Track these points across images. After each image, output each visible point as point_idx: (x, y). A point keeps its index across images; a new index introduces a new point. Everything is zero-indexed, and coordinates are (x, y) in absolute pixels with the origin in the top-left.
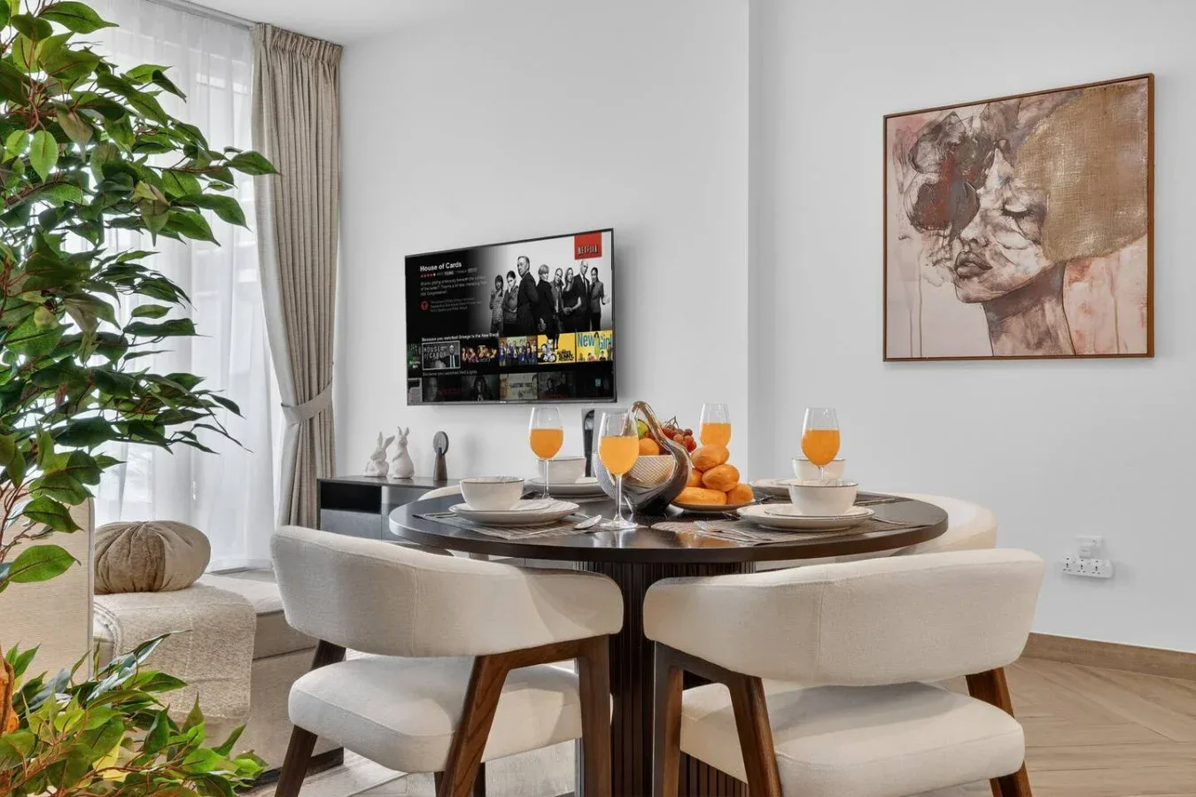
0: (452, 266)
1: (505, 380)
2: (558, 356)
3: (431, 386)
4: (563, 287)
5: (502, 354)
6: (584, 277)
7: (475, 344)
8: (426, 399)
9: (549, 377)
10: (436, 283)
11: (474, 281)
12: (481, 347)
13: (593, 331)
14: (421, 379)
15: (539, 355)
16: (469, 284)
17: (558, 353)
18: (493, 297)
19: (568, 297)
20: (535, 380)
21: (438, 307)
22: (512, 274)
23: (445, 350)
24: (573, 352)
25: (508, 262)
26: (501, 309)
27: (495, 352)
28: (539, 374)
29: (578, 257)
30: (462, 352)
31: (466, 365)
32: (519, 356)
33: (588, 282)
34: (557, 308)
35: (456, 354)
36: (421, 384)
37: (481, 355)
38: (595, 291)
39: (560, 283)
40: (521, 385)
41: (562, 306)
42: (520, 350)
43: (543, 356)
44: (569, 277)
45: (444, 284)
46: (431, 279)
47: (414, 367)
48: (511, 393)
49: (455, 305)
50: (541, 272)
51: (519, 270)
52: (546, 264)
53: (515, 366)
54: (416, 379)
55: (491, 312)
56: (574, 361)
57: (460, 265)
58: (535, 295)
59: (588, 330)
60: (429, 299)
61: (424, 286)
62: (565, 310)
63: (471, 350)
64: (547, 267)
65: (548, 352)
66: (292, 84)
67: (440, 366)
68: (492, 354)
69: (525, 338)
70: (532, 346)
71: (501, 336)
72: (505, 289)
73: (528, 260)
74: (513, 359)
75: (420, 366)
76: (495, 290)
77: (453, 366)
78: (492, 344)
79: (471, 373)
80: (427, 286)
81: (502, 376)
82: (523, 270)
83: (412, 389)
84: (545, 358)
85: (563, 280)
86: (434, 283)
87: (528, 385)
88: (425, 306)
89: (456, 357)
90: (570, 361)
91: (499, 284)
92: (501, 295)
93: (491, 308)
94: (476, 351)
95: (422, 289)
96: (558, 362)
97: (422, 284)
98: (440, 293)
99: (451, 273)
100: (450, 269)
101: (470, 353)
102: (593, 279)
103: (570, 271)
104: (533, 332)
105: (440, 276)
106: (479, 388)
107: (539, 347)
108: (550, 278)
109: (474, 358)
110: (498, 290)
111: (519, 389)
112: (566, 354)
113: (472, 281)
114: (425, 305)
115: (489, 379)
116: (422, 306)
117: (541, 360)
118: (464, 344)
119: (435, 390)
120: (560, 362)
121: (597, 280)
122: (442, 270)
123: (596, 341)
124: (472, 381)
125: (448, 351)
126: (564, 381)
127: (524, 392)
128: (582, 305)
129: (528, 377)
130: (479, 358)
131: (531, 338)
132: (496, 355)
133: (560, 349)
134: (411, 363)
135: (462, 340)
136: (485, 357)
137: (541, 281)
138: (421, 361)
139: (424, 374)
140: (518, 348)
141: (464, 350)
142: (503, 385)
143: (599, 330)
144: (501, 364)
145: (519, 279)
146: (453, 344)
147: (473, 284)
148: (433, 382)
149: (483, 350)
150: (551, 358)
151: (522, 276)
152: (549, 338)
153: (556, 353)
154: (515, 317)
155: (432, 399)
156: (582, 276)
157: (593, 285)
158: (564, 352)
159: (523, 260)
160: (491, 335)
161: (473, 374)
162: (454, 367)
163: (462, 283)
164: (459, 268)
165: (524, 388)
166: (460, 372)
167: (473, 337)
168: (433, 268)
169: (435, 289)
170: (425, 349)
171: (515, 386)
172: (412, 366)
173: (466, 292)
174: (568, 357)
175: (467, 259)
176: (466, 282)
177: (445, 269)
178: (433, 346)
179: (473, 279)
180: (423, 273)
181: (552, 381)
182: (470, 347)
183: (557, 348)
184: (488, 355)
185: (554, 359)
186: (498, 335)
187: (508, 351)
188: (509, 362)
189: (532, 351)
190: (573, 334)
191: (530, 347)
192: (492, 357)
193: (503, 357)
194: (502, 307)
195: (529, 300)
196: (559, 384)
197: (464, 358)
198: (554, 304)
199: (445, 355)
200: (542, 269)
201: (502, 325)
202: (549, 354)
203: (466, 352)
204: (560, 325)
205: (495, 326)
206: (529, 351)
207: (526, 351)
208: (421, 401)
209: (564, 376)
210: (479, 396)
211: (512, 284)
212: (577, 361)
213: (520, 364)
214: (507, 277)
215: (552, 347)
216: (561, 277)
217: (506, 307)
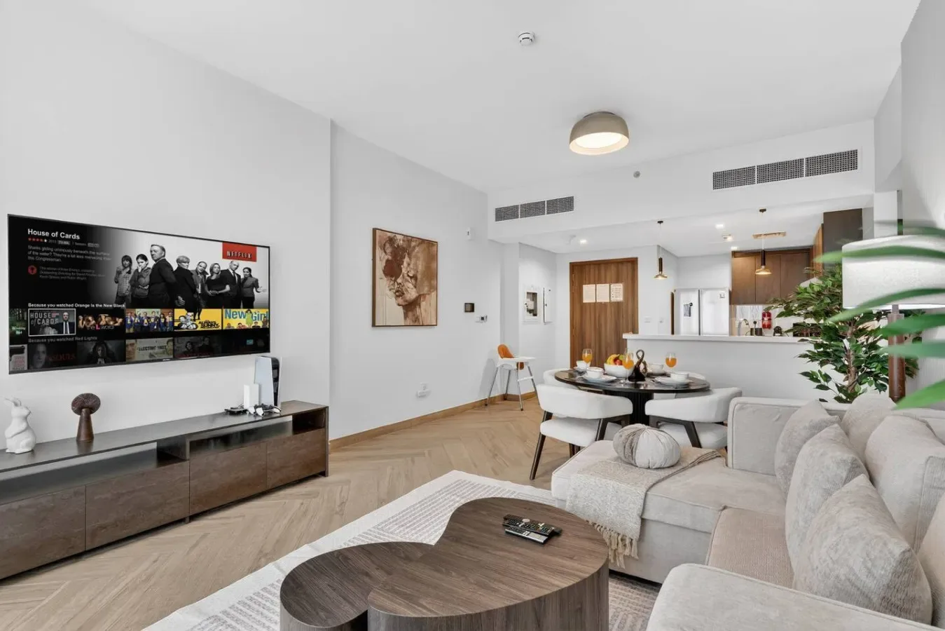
0: (68, 236)
1: (132, 345)
2: (200, 326)
3: (39, 352)
4: (207, 276)
5: (129, 322)
6: (234, 272)
7: (96, 313)
8: (32, 367)
9: (186, 341)
10: (48, 249)
11: (95, 255)
12: (103, 316)
13: (244, 308)
14: (26, 346)
15: (176, 324)
16: (89, 257)
17: (200, 323)
18: (119, 273)
19: (213, 284)
20: (171, 343)
21: (47, 274)
22: (144, 258)
23: (57, 317)
24: (219, 322)
25: (141, 247)
26: (128, 285)
27: (120, 320)
28: (176, 339)
29: (225, 256)
30: (78, 320)
31: (83, 332)
32: (150, 325)
33: (239, 276)
34: (199, 291)
35: (71, 321)
36: (26, 351)
37: (103, 323)
38: (249, 283)
39: (204, 273)
40: (152, 348)
41: (206, 288)
42: (152, 320)
43: (181, 325)
44: (215, 269)
45: (58, 252)
46: (41, 245)
47: (18, 333)
48: (138, 355)
49: (70, 274)
50: (178, 261)
51: (152, 255)
52: (188, 257)
53: (144, 332)
54: (21, 346)
55: (114, 286)
56: (220, 328)
57: (78, 237)
58: (172, 278)
59: (239, 308)
60: (37, 264)
61: (32, 250)
62: (210, 292)
63: (90, 318)
64: (187, 258)
65: (187, 321)
67: (51, 332)
68: (117, 322)
69: (159, 310)
70: (167, 317)
71: (128, 307)
72: (133, 267)
73: (163, 249)
74: (143, 326)
75: (25, 332)
76: (122, 268)
77: (67, 331)
78: (115, 313)
79: (89, 339)
80: (35, 251)
81: (128, 342)
82: (157, 255)
83: (14, 356)
84: (183, 326)
85: (208, 270)
86: (43, 249)
87: (161, 347)
88: (32, 271)
89: (71, 325)
90: (214, 329)
91: (127, 263)
92: (129, 272)
93: (117, 282)
94: (97, 318)
95: (30, 253)
96: (199, 329)
97: (30, 247)
98: (52, 260)
99: (67, 243)
100: (65, 239)
101: (89, 321)
102: (245, 275)
103: (216, 266)
105: (53, 244)
106: (99, 352)
107: (176, 317)
108: (192, 267)
109: (94, 325)
110: (125, 268)
111: (150, 351)
113: (93, 255)
114: (32, 269)
115: (112, 345)
116: (30, 271)
117: (179, 327)
118: (80, 312)
119: (43, 357)
120: (203, 329)
121: (251, 276)
122: (54, 238)
123: (249, 315)
124: (90, 347)
125: (61, 318)
126: (207, 343)
128: (231, 290)
129: (163, 341)
130: (100, 326)
131: (165, 311)
132: (121, 323)
134: (14, 328)
135: (78, 308)
136: (107, 324)
137: (179, 268)
139: (30, 341)
140: (149, 318)
141: (81, 317)
142: (130, 348)
143: (253, 308)
144: (127, 331)
145: (151, 263)
146: (66, 311)
147: (94, 258)
148: (41, 348)
149: (104, 319)
150: (190, 326)
151: (155, 261)
152: (189, 311)
153: (197, 322)
154: (147, 292)
155: (40, 365)
156: (231, 272)
157: (245, 279)
158: (208, 322)
159: (157, 248)
160: (115, 306)
161: (92, 340)
162: (69, 334)
163: (79, 254)
164: (76, 240)
165: (157, 350)
166: (77, 338)
167: (93, 306)
168: (43, 234)
169: (45, 255)
170: (32, 316)
171: (145, 349)
172: (15, 332)
173: (85, 264)
174: (211, 325)
175: (86, 231)
176: (84, 255)
177: (59, 238)
178: (43, 312)
179: (94, 253)
180: (32, 236)
181: (192, 343)
182: (90, 315)
183: (199, 319)
184: (112, 323)
185: (195, 326)
186: (124, 306)
187: (137, 320)
188: (139, 330)
189: (168, 321)
190: (220, 310)
191: (164, 317)
192: (117, 324)
193: (131, 325)
194: (130, 282)
195: (164, 279)
196: (200, 345)
197: (81, 325)
198: (195, 286)
199: (57, 321)
200: (181, 259)
201: (130, 298)
202: (189, 323)
203: (84, 319)
204: (202, 303)
205: (121, 299)
206: (163, 320)
207: (160, 320)
208: (26, 368)
209: (206, 339)
210: (99, 360)
211: (143, 264)
212: (224, 328)
213: (151, 330)
214: (137, 258)
215: (192, 318)
216: (205, 268)
217: (135, 282)
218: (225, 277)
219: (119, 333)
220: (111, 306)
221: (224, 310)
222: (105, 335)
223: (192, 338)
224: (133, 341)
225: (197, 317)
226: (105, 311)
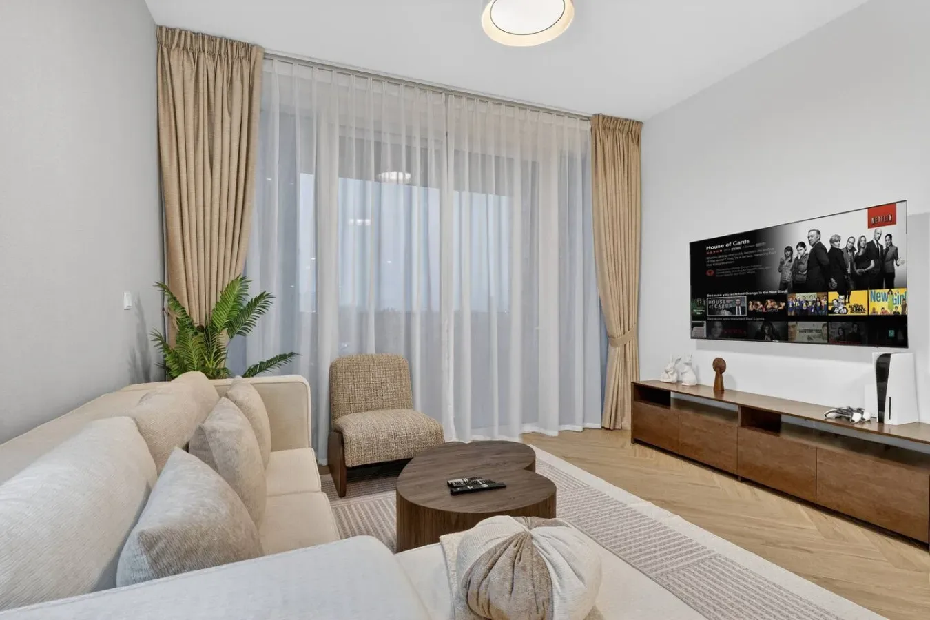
0: (739, 243)
1: (794, 326)
2: (849, 310)
3: (716, 327)
4: (855, 252)
5: (791, 306)
6: (877, 243)
7: (763, 299)
8: (710, 335)
9: (838, 326)
10: (723, 256)
11: (763, 252)
12: (769, 301)
13: (886, 288)
14: (705, 322)
15: (830, 308)
16: (757, 255)
17: (850, 307)
18: (782, 263)
19: (860, 261)
20: (826, 328)
21: (721, 273)
22: (803, 245)
23: (731, 302)
24: (865, 306)
26: (790, 272)
27: (783, 304)
28: (830, 323)
29: (871, 226)
30: (748, 305)
31: (752, 314)
32: (809, 309)
33: (882, 247)
34: (849, 270)
35: (742, 305)
36: (705, 324)
37: (769, 307)
38: (889, 255)
39: (853, 249)
40: (810, 331)
41: (855, 268)
42: (810, 304)
43: (834, 309)
44: (862, 243)
45: (730, 257)
46: (717, 254)
47: (698, 313)
48: (798, 336)
49: (741, 271)
50: (832, 241)
51: (810, 241)
53: (803, 315)
54: (701, 322)
56: (866, 314)
57: (748, 242)
58: (826, 260)
59: (881, 288)
60: (714, 268)
61: (710, 260)
62: (858, 271)
63: (758, 303)
64: (839, 236)
65: (839, 305)
66: (613, 149)
67: (726, 313)
68: (781, 306)
69: (816, 294)
70: (823, 301)
71: (789, 292)
72: (795, 256)
73: (819, 233)
74: (802, 310)
75: (705, 313)
76: (785, 258)
77: (739, 313)
78: (779, 298)
79: (758, 319)
80: (713, 259)
81: (790, 323)
82: (814, 240)
83: (695, 328)
84: (837, 310)
85: (856, 246)
86: (720, 257)
87: (817, 331)
88: (710, 273)
89: (743, 308)
90: (862, 314)
91: (789, 253)
92: (791, 261)
93: (780, 271)
94: (764, 303)
95: (708, 262)
96: (849, 314)
97: (708, 258)
98: (727, 263)
99: (738, 248)
100: (737, 246)
101: (757, 305)
102: (887, 244)
103: (863, 238)
104: (826, 289)
105: (728, 251)
106: (766, 331)
107: (830, 301)
108: (842, 245)
109: (762, 308)
110: (787, 257)
111: (810, 334)
112: (858, 308)
113: (759, 253)
114: (710, 272)
115: (776, 325)
116: (708, 273)
117: (832, 311)
118: (750, 298)
119: (720, 330)
120: (852, 314)
121: (891, 244)
122: (729, 247)
123: (890, 297)
124: (759, 325)
125: (735, 304)
126: (855, 330)
127: (814, 337)
128: (875, 267)
129: (819, 325)
130: (766, 309)
131: (821, 294)
132: (784, 307)
133: (852, 303)
134: (695, 311)
136: (772, 308)
137: (833, 248)
138: (706, 310)
139: (708, 319)
140: (807, 302)
141: (751, 302)
142: (791, 330)
143: (893, 287)
144: (789, 314)
145: (809, 248)
146: (738, 298)
147: (760, 255)
148: (718, 324)
149: (770, 304)
150: (842, 310)
151: (812, 246)
152: (840, 294)
153: (847, 306)
154: (805, 277)
155: (716, 336)
156: (875, 242)
157: (887, 249)
158: (856, 306)
159: (813, 233)
160: (779, 292)
161: (760, 321)
162: (740, 314)
163: (748, 254)
164: (747, 244)
165: (814, 333)
166: (747, 319)
167: (761, 293)
168: (719, 246)
169: (720, 260)
170: (710, 302)
171: (804, 331)
172: (696, 313)
173: (754, 261)
174: (859, 310)
175: (755, 237)
176: (753, 254)
177: (732, 246)
178: (719, 300)
179: (761, 251)
180: (709, 251)
181: (843, 330)
182: (757, 300)
183: (849, 302)
184: (776, 307)
185: (845, 311)
186: (786, 291)
187: (797, 304)
188: (798, 313)
189: (823, 305)
190: (866, 292)
191: (820, 301)
192: (780, 308)
193: (792, 308)
194: (791, 270)
195: (820, 264)
196: (850, 332)
197: (751, 309)
198: (846, 266)
199: (731, 306)
200: (834, 238)
201: (791, 284)
202: (840, 308)
203: (753, 304)
204: (852, 284)
205: (784, 285)
206: (819, 304)
207: (816, 304)
208: (705, 336)
209: (855, 326)
210: (766, 337)
211: (802, 252)
212: (870, 314)
213: (809, 314)
214: (797, 247)
215: (843, 301)
216: (853, 244)
217: (795, 270)
218: (871, 250)
219: (783, 316)
220: (776, 292)
221: (870, 291)
223: (844, 323)
224: (794, 323)
225: (847, 301)
226: (770, 297)
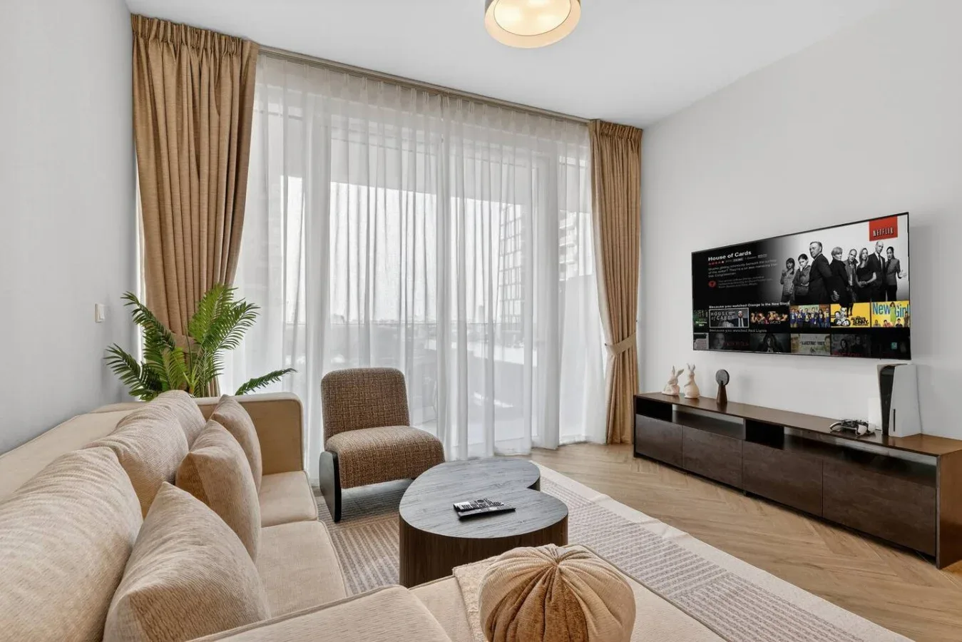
0: (741, 254)
1: (796, 338)
2: (852, 322)
3: (718, 339)
4: (857, 265)
5: (793, 318)
6: (879, 256)
7: (766, 311)
8: (713, 347)
9: (843, 338)
10: (725, 267)
11: (764, 264)
12: (771, 313)
13: (889, 301)
15: (832, 320)
16: (759, 266)
17: (852, 319)
18: (784, 275)
19: (861, 273)
20: (828, 340)
21: (726, 284)
22: (804, 257)
23: (733, 314)
24: (868, 318)
25: (801, 248)
26: (792, 284)
27: (785, 316)
28: (832, 335)
29: (872, 238)
30: (750, 316)
31: (755, 326)
32: (811, 321)
33: (883, 259)
34: (851, 283)
35: (745, 317)
36: (707, 336)
37: (771, 318)
38: (891, 267)
39: (855, 262)
40: (813, 343)
41: (857, 280)
42: (813, 316)
43: (836, 321)
44: (864, 256)
45: (732, 268)
46: (719, 265)
47: (701, 325)
48: (802, 348)
49: (743, 282)
50: (833, 254)
51: (811, 253)
52: (840, 246)
53: (806, 327)
54: (703, 333)
55: (781, 285)
58: (828, 273)
59: (883, 300)
60: (714, 279)
61: (712, 271)
62: (860, 283)
63: (761, 315)
64: (840, 249)
65: (841, 317)
67: (729, 325)
68: (783, 318)
69: (818, 306)
70: (825, 313)
71: (792, 304)
72: (796, 268)
73: (820, 245)
74: (805, 322)
75: (707, 325)
76: (786, 270)
77: (741, 325)
78: (782, 310)
79: (760, 331)
80: (715, 270)
81: (793, 336)
82: (815, 252)
83: (697, 340)
84: (839, 323)
85: (857, 258)
86: (721, 268)
87: (820, 343)
88: (712, 284)
89: (745, 320)
90: (864, 326)
91: (791, 265)
92: (793, 273)
93: (782, 283)
94: (766, 314)
95: (710, 273)
96: (853, 326)
97: (710, 269)
98: (728, 274)
99: (740, 259)
100: (739, 257)
101: (760, 317)
102: (889, 257)
103: (865, 251)
104: (828, 301)
105: (729, 263)
106: (769, 343)
107: (832, 313)
108: (844, 258)
109: (764, 320)
110: (789, 269)
111: (813, 346)
112: (861, 320)
113: (761, 264)
114: (712, 283)
115: (779, 337)
116: (710, 285)
117: (835, 324)
118: (752, 310)
119: (722, 342)
120: (855, 326)
121: (893, 257)
122: (731, 258)
123: (892, 310)
124: (761, 338)
125: (737, 315)
126: (858, 342)
127: (817, 349)
128: (877, 279)
129: (821, 337)
130: (769, 321)
132: (786, 319)
133: (854, 316)
134: (697, 322)
136: (775, 320)
137: (834, 261)
138: (708, 321)
139: (710, 330)
140: (810, 314)
141: (753, 314)
142: (794, 341)
143: (895, 300)
144: (792, 326)
145: (811, 261)
146: (740, 310)
147: (763, 266)
148: (720, 336)
149: (772, 315)
150: (844, 322)
151: (814, 258)
153: (850, 318)
154: (807, 289)
155: (719, 347)
156: (877, 255)
157: (889, 261)
158: (858, 318)
159: (815, 245)
160: (781, 304)
161: (762, 333)
162: (743, 327)
163: (751, 266)
164: (749, 256)
165: (817, 345)
166: (749, 330)
167: (763, 305)
168: (721, 258)
169: (722, 272)
170: (712, 314)
171: (806, 343)
172: (698, 325)
173: (756, 272)
174: (863, 322)
175: (757, 248)
176: (755, 265)
177: (734, 257)
178: (721, 311)
179: (763, 262)
180: (711, 262)
181: (846, 342)
182: (760, 312)
184: (779, 319)
185: (848, 323)
186: (789, 303)
187: (800, 316)
188: (801, 326)
189: (825, 317)
190: (868, 304)
191: (822, 313)
192: (783, 320)
193: (795, 321)
194: (793, 282)
195: (821, 275)
196: (853, 344)
197: (753, 320)
198: (848, 278)
199: (733, 318)
200: (835, 250)
201: (793, 296)
202: (843, 320)
203: (755, 316)
204: (854, 296)
205: (786, 297)
206: (821, 316)
207: (819, 317)
208: (709, 347)
209: (858, 337)
210: (769, 349)
211: (804, 264)
212: (872, 326)
213: (811, 326)
214: (799, 259)
216: (855, 256)
217: (797, 282)
218: (873, 263)
222: (772, 329)
224: (797, 335)
225: (849, 313)
226: (772, 308)
